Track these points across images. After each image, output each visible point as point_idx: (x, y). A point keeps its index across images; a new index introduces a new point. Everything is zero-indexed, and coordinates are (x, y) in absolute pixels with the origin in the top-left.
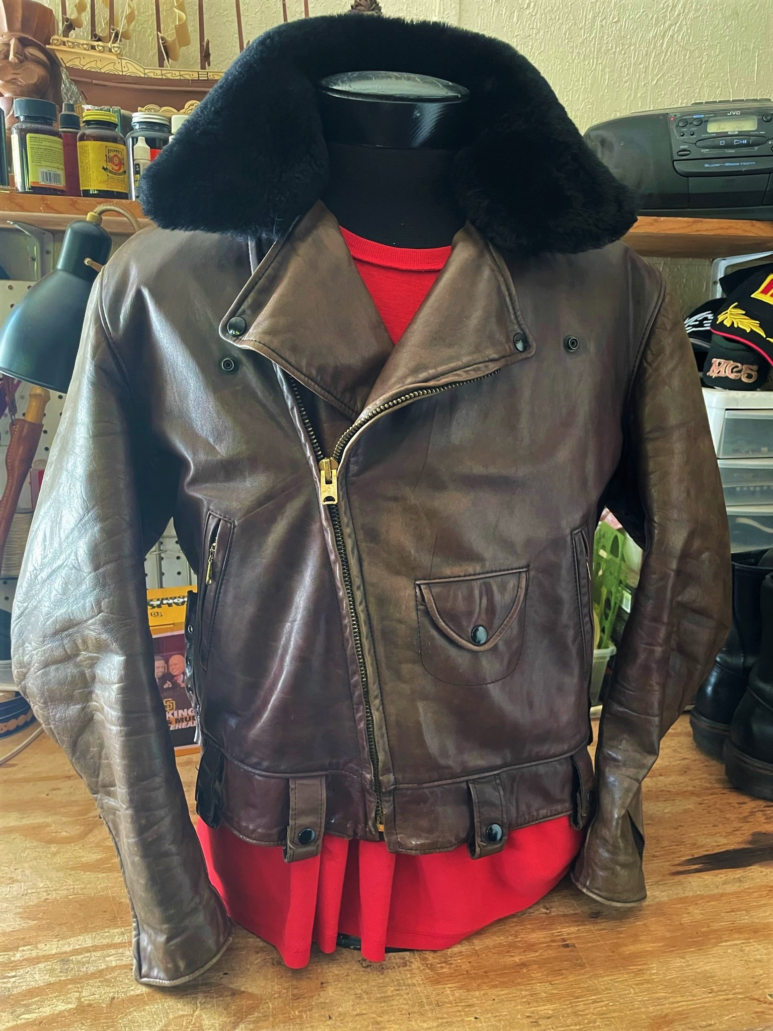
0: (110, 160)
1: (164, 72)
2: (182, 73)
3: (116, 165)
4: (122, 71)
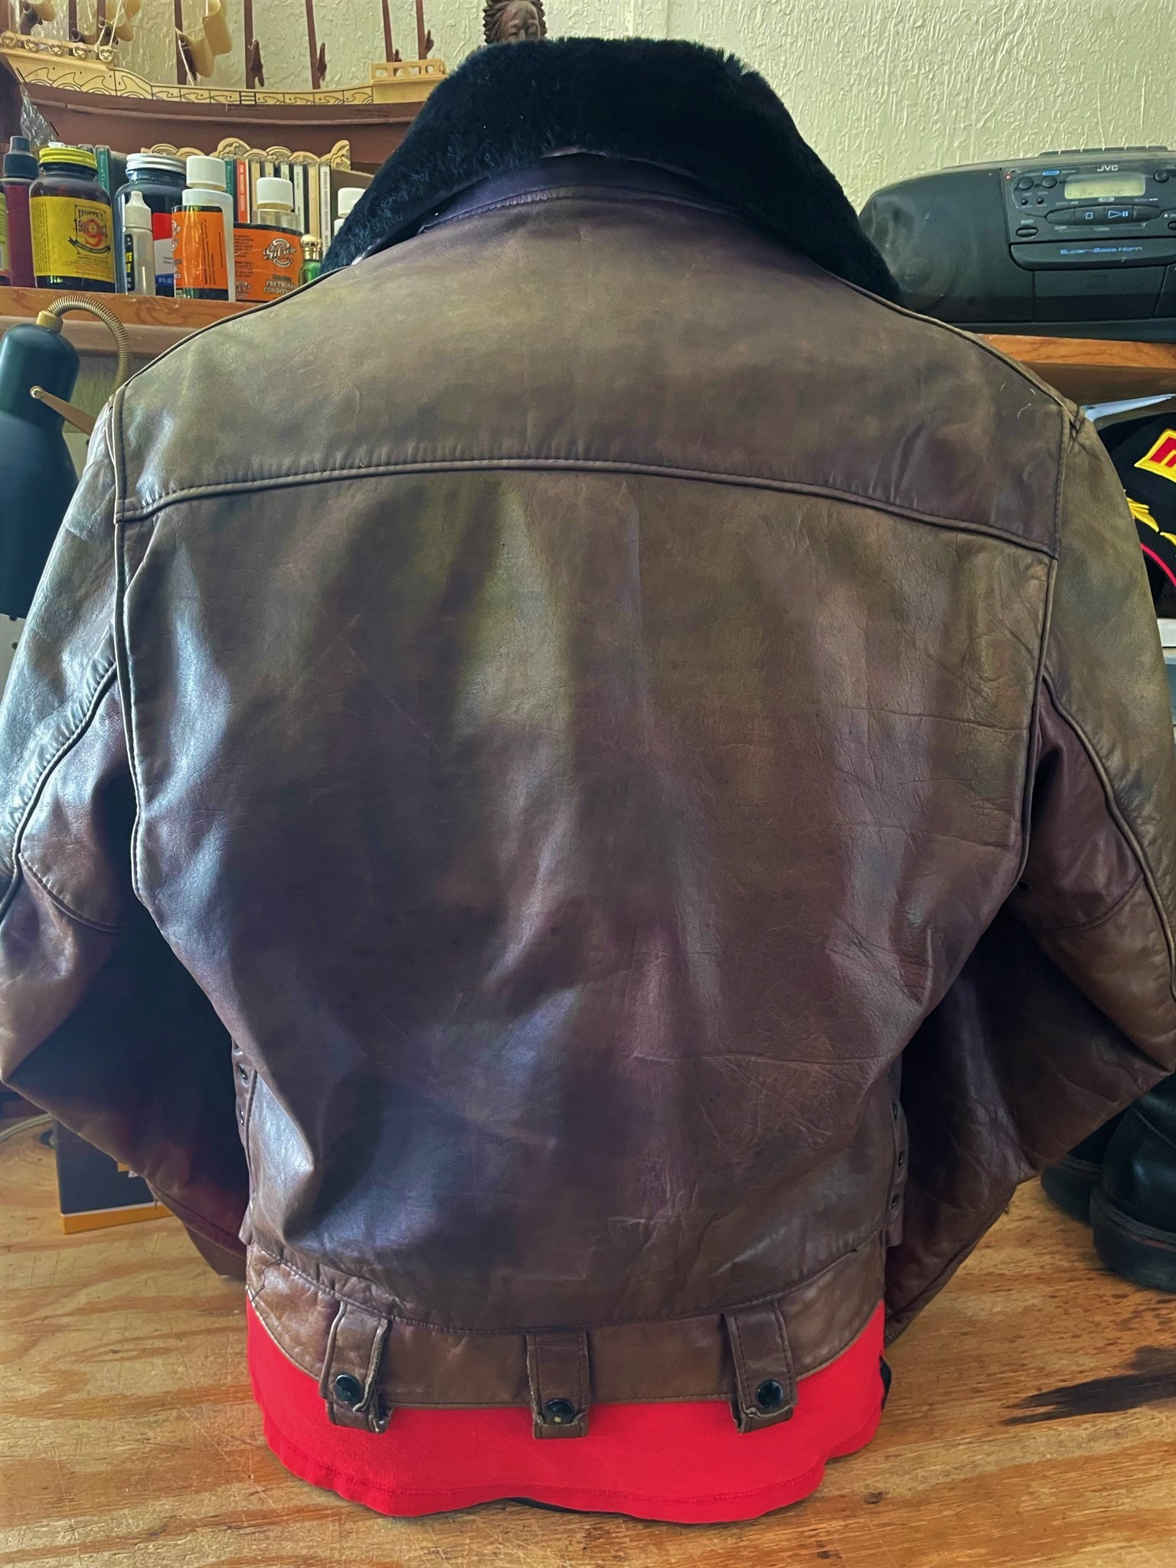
0: (81, 227)
1: (183, 92)
2: (213, 93)
3: (93, 237)
4: (116, 90)
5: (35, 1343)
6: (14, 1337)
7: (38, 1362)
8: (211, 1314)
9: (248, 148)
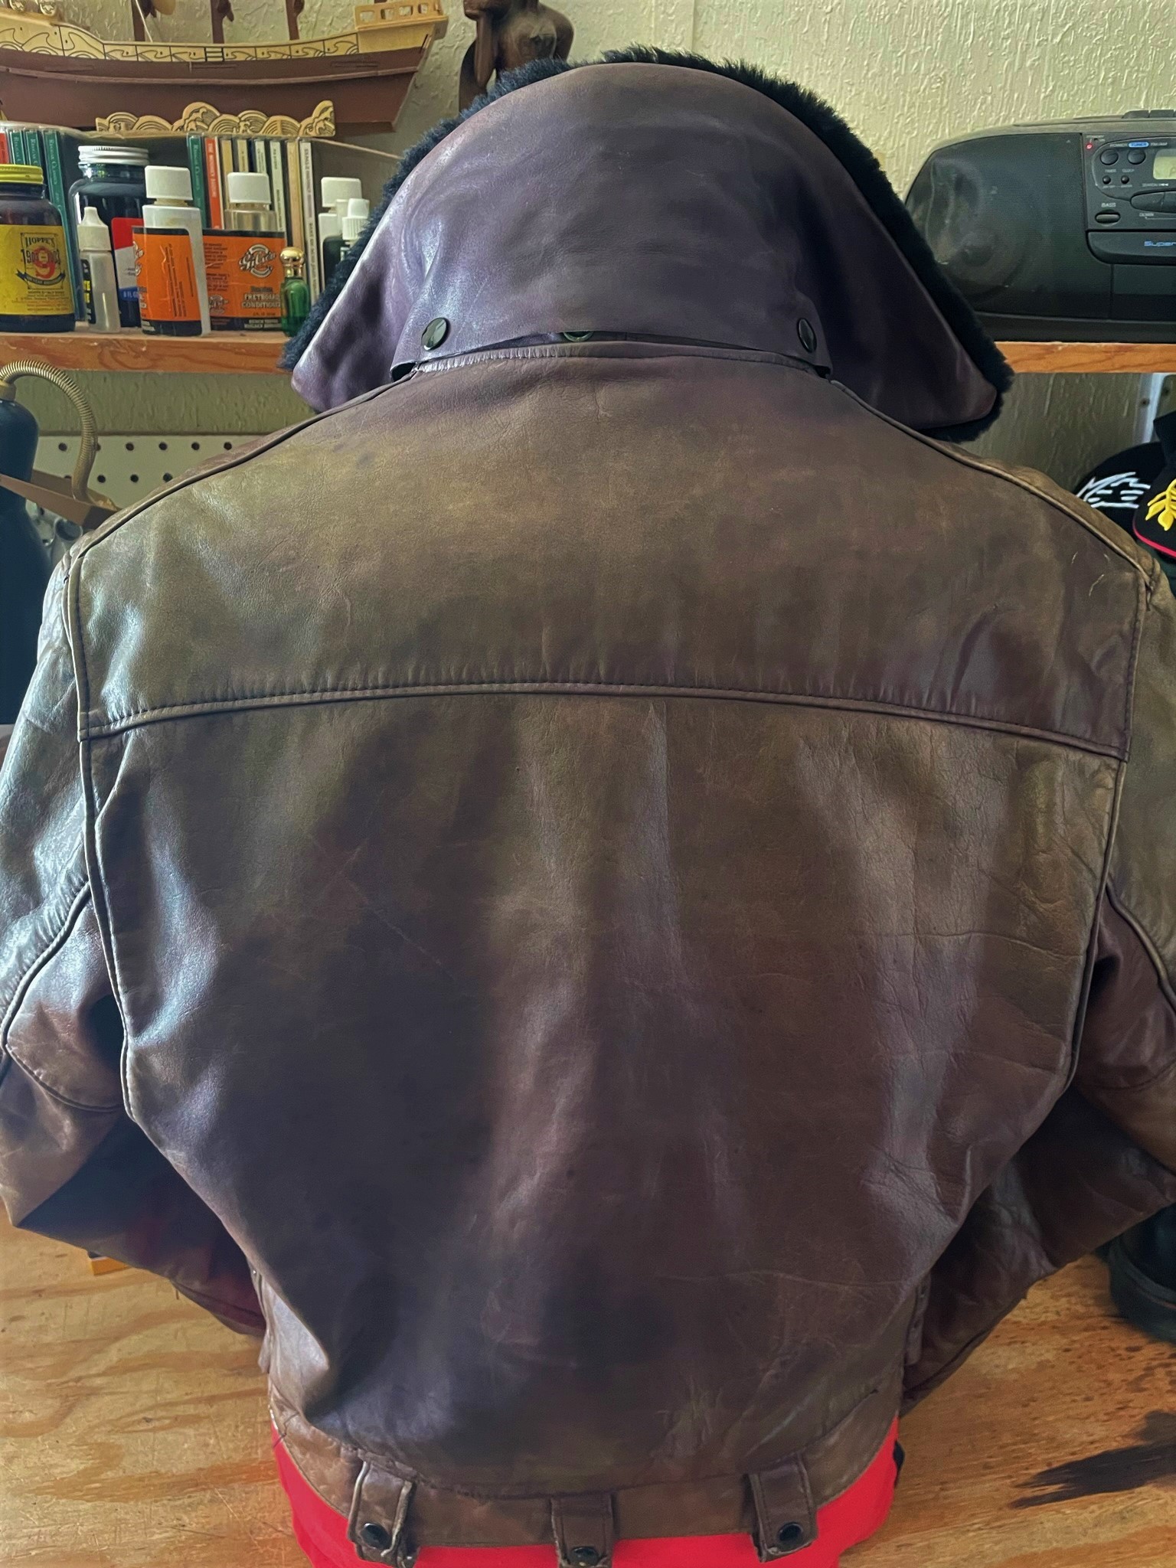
0: (32, 258)
1: (141, 49)
2: (174, 50)
3: (45, 266)
4: (63, 50)
5: (70, 1409)
6: (49, 1402)
7: (74, 1432)
8: (239, 1374)
9: (218, 114)
